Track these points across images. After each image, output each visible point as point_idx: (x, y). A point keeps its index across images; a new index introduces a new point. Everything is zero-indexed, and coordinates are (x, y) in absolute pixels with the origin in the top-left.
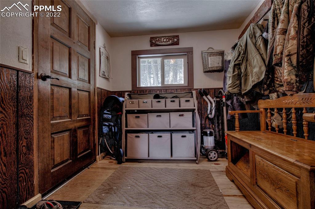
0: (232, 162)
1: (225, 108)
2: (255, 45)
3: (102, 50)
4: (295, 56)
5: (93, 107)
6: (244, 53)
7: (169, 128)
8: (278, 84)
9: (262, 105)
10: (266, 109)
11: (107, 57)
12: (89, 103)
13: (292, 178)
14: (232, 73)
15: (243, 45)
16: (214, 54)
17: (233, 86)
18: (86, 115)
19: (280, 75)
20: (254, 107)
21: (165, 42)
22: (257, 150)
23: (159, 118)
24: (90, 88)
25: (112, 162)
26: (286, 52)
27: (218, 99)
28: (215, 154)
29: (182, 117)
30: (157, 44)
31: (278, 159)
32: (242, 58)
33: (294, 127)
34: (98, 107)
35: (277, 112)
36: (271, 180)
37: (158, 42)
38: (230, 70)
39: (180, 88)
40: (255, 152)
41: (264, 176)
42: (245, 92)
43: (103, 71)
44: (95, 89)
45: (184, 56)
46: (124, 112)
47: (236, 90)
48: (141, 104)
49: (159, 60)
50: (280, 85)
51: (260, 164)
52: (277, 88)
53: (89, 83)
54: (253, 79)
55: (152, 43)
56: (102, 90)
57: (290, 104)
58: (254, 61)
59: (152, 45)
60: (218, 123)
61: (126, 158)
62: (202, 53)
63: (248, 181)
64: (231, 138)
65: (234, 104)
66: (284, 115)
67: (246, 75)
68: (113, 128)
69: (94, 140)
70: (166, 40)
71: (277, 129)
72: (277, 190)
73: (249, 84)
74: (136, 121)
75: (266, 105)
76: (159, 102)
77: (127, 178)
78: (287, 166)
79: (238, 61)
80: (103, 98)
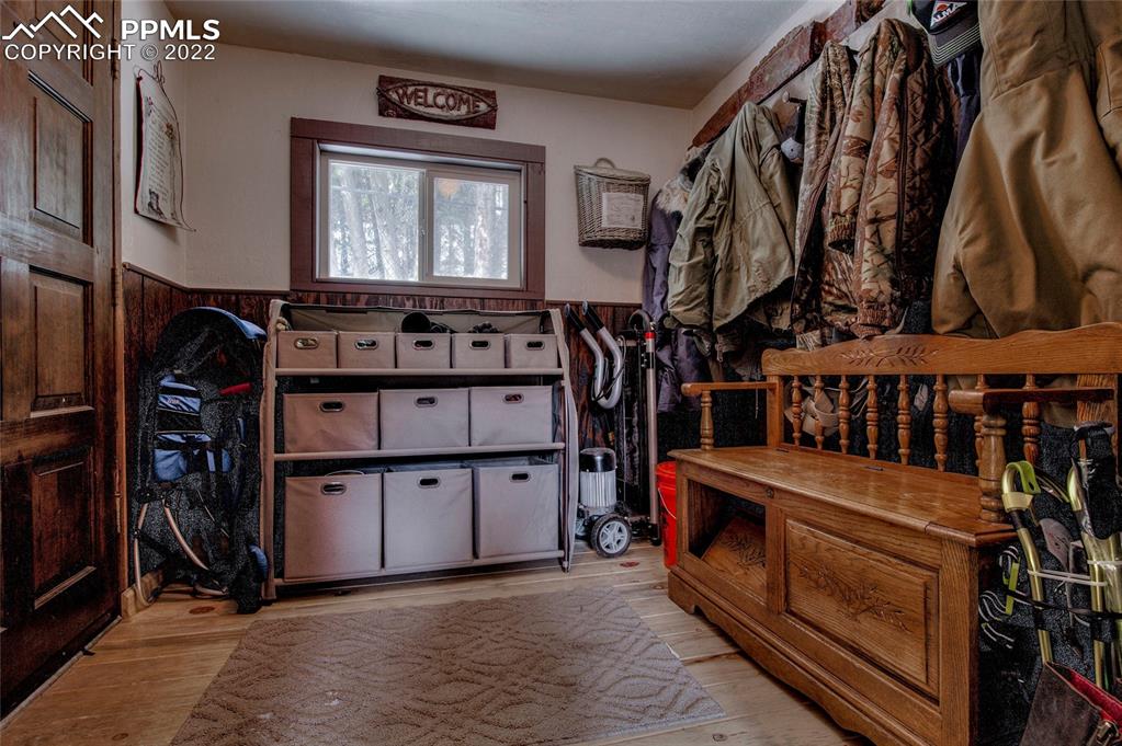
0: (690, 550)
1: (651, 373)
2: (758, 171)
3: (149, 89)
4: (892, 224)
5: (106, 362)
6: (726, 197)
7: (464, 449)
8: (830, 304)
9: (775, 364)
10: (786, 379)
11: (169, 127)
12: (86, 338)
13: (914, 575)
14: (686, 257)
15: (724, 166)
16: (620, 182)
17: (687, 299)
18: (73, 399)
19: (840, 277)
20: (740, 371)
21: (442, 107)
22: (794, 503)
23: (426, 410)
24: (90, 263)
25: (209, 609)
26: (866, 211)
27: (632, 344)
28: (620, 530)
29: (514, 406)
30: (406, 110)
31: (871, 526)
32: (720, 212)
33: (871, 430)
34: (128, 359)
35: (822, 389)
36: (841, 591)
37: (413, 102)
38: (682, 244)
39: (498, 294)
40: (788, 509)
41: (817, 582)
42: (726, 321)
43: (151, 193)
44: (113, 270)
45: (512, 175)
46: (271, 384)
47: (696, 316)
48: (349, 351)
49: (412, 176)
50: (836, 306)
51: (803, 544)
52: (830, 314)
53: (88, 237)
54: (751, 283)
55: (389, 100)
56: (147, 281)
57: (864, 363)
58: (755, 223)
59: (387, 108)
60: (629, 423)
61: (279, 581)
62: (577, 174)
63: (757, 605)
64: (693, 474)
65: (680, 361)
66: (843, 398)
67: (730, 268)
68: (210, 456)
69: (111, 516)
70: (447, 99)
71: (819, 438)
72: (863, 615)
73: (739, 297)
74: (326, 421)
75: (790, 367)
76: (428, 344)
77: (308, 667)
78: (898, 542)
79: (709, 219)
80: (152, 316)
